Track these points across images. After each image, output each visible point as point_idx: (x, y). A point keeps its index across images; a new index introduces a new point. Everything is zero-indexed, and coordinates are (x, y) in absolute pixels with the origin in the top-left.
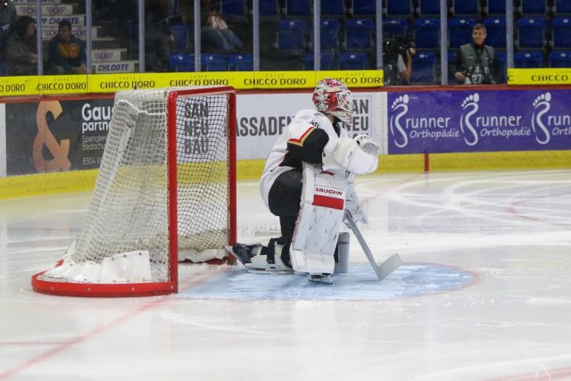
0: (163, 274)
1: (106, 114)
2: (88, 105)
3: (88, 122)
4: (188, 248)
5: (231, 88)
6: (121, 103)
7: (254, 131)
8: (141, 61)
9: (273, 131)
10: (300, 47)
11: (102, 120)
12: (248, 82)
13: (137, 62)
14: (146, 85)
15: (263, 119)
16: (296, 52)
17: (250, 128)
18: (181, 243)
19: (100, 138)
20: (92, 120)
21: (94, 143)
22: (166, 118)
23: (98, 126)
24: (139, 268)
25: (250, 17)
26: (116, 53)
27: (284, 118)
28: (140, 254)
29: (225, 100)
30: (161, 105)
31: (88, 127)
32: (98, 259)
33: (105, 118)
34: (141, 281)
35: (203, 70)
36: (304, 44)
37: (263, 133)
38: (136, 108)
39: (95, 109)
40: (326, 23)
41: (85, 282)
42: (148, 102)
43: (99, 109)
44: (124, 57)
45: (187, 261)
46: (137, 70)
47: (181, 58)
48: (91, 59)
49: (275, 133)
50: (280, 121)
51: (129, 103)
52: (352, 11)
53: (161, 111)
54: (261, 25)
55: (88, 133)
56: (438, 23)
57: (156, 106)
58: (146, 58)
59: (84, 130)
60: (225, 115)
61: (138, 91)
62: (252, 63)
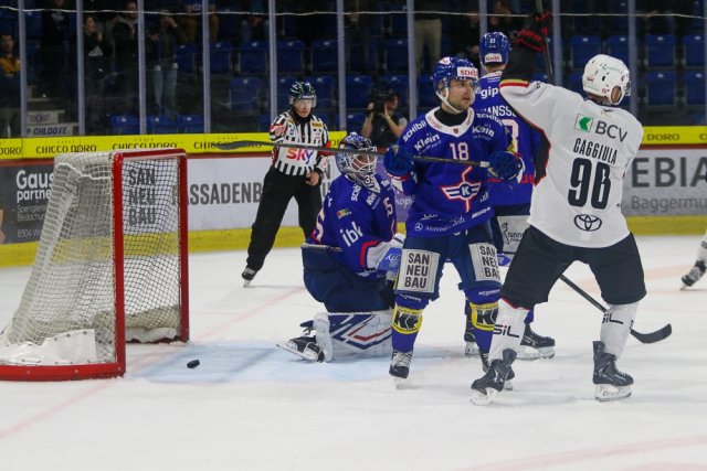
0: (109, 355)
1: (43, 182)
2: (23, 172)
3: (23, 190)
4: (136, 327)
5: (182, 151)
6: (61, 167)
7: (205, 200)
8: (81, 123)
9: (226, 198)
10: (255, 106)
11: (39, 188)
12: (198, 145)
13: (75, 124)
14: (87, 149)
15: (215, 186)
16: (251, 112)
17: (200, 195)
18: (128, 322)
19: (37, 208)
20: (28, 188)
21: (31, 213)
22: (111, 183)
23: (34, 195)
24: (84, 348)
25: (200, 74)
26: (54, 115)
27: (238, 185)
28: (85, 333)
29: (175, 163)
30: (106, 169)
31: (23, 195)
32: (37, 339)
33: (42, 186)
34: (85, 363)
35: (149, 132)
36: (259, 103)
37: (215, 201)
38: (79, 172)
39: (31, 176)
40: (283, 81)
41: (24, 364)
42: (91, 166)
43: (35, 176)
44: (62, 119)
45: (135, 341)
46: (76, 132)
47: (124, 120)
48: (26, 121)
49: (228, 201)
50: (234, 188)
51: (71, 166)
52: (311, 67)
53: (106, 175)
54: (212, 83)
55: (24, 203)
56: (406, 81)
57: (101, 169)
58: (87, 120)
59: (19, 199)
60: (175, 180)
61: (79, 154)
62: (203, 125)
